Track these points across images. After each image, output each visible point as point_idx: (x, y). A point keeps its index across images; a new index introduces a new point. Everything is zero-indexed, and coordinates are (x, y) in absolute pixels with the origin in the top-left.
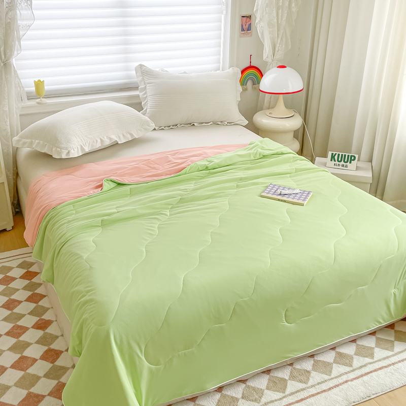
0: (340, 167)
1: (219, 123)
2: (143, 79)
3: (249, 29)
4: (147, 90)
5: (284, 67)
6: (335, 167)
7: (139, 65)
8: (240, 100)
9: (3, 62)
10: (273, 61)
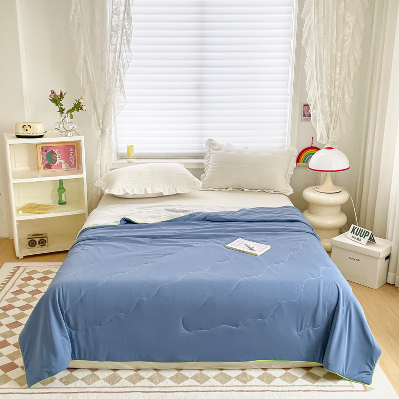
1: (266, 191)
2: (209, 150)
3: (310, 115)
4: (210, 159)
5: (332, 148)
7: (209, 139)
8: (292, 174)
9: (101, 130)
10: (328, 143)
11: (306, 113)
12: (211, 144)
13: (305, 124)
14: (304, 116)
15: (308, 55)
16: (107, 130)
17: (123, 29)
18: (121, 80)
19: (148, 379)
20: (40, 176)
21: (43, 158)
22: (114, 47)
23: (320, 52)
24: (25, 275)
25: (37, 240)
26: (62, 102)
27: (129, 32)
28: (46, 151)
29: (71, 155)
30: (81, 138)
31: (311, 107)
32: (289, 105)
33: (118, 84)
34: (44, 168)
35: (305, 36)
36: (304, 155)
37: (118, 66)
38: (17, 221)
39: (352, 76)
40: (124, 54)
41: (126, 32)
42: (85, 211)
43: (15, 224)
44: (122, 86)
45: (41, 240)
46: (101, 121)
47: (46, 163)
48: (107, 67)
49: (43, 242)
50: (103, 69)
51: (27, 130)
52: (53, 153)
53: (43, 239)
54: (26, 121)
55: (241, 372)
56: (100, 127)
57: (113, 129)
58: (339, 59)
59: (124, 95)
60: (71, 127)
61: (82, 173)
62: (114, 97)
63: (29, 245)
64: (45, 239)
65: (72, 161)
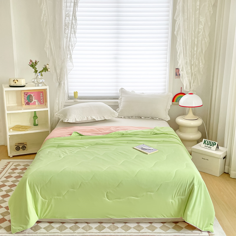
0: (208, 148)
1: (154, 118)
2: (121, 95)
3: (180, 75)
4: (122, 100)
5: (192, 94)
6: (205, 147)
7: (121, 88)
8: (170, 108)
9: (59, 83)
10: (190, 91)
11: (177, 74)
12: (122, 91)
13: (177, 80)
14: (176, 75)
15: (178, 40)
16: (62, 83)
17: (72, 25)
18: (70, 54)
19: (82, 228)
20: (23, 109)
21: (25, 99)
22: (67, 35)
23: (185, 39)
24: (13, 167)
25: (21, 146)
26: (36, 67)
27: (75, 27)
28: (27, 95)
29: (41, 97)
30: (47, 87)
31: (180, 70)
32: (168, 69)
33: (69, 57)
34: (25, 105)
35: (176, 29)
36: (176, 98)
37: (69, 46)
38: (9, 135)
39: (204, 52)
40: (72, 39)
41: (73, 26)
42: (49, 129)
43: (8, 137)
44: (71, 57)
46: (58, 78)
47: (27, 102)
48: (62, 46)
49: (24, 148)
50: (60, 48)
51: (16, 83)
52: (30, 96)
53: (24, 146)
54: (16, 77)
55: (137, 224)
56: (58, 81)
57: (66, 82)
58: (196, 43)
59: (72, 63)
60: (41, 81)
61: (47, 107)
62: (66, 64)
63: (16, 149)
64: (25, 146)
65: (41, 101)
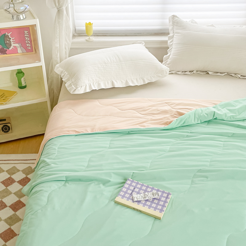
1: (233, 75)
2: (173, 28)
4: (174, 39)
7: (172, 16)
9: (58, 9)
25: (1, 126)
29: (27, 38)
30: (37, 22)
42: (46, 98)
45: (4, 126)
52: (5, 36)
53: (7, 126)
56: (56, 5)
60: (22, 8)
61: (40, 60)
64: (9, 125)
65: (28, 45)
